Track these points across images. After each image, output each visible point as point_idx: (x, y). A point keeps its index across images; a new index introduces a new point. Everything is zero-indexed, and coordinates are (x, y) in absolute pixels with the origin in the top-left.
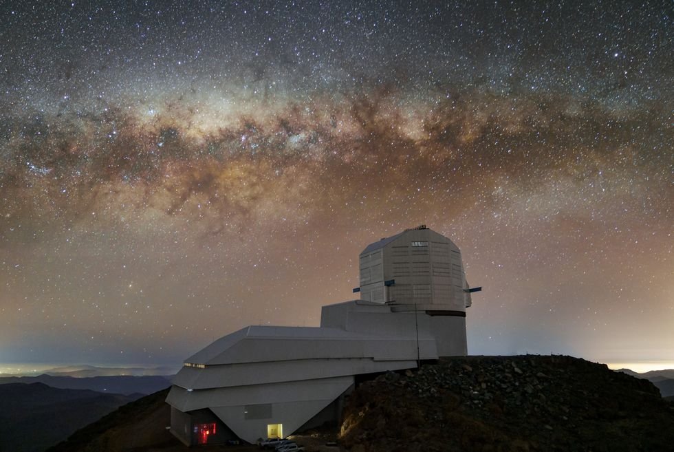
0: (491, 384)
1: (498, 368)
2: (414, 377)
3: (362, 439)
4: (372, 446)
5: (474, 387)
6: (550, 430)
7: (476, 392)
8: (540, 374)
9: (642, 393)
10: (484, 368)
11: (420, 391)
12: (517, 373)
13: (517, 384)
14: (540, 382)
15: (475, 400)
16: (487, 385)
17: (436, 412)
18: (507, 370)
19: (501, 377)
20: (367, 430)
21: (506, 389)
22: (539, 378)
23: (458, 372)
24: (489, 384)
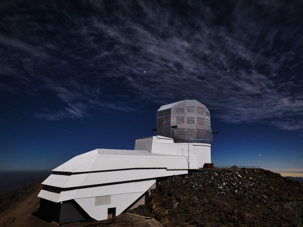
0: (228, 183)
1: (230, 175)
2: (189, 179)
3: (166, 214)
4: (173, 218)
5: (220, 185)
6: (259, 208)
7: (221, 187)
8: (250, 178)
9: (297, 188)
10: (223, 175)
11: (194, 186)
12: (239, 177)
13: (240, 183)
14: (251, 182)
15: (222, 191)
16: (226, 184)
17: (203, 198)
18: (235, 176)
19: (232, 179)
20: (168, 209)
21: (235, 185)
22: (250, 180)
23: (211, 176)
24: (227, 183)
